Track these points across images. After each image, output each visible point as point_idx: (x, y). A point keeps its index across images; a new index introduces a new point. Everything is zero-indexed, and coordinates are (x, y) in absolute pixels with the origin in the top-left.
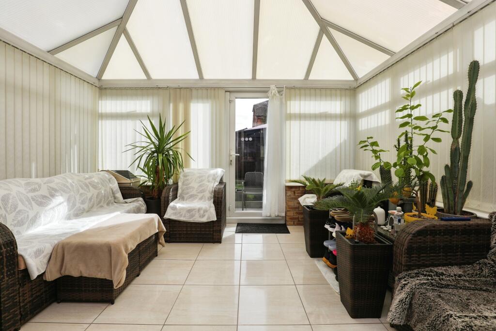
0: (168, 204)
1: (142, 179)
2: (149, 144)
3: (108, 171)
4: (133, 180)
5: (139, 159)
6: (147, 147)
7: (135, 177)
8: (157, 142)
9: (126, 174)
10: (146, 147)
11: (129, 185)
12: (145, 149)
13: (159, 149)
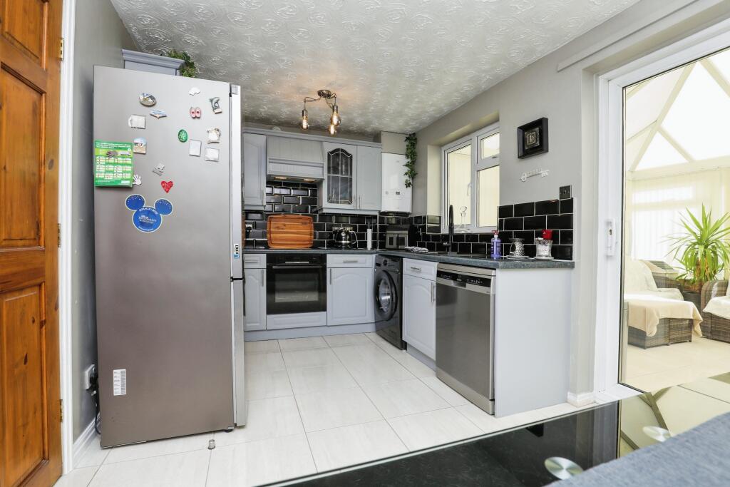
0: (710, 298)
1: (681, 272)
2: (687, 235)
3: (641, 260)
4: (668, 271)
5: (676, 250)
6: (686, 238)
7: (671, 268)
8: (698, 233)
9: (661, 265)
10: (683, 239)
11: (664, 275)
12: (683, 241)
13: (703, 241)
